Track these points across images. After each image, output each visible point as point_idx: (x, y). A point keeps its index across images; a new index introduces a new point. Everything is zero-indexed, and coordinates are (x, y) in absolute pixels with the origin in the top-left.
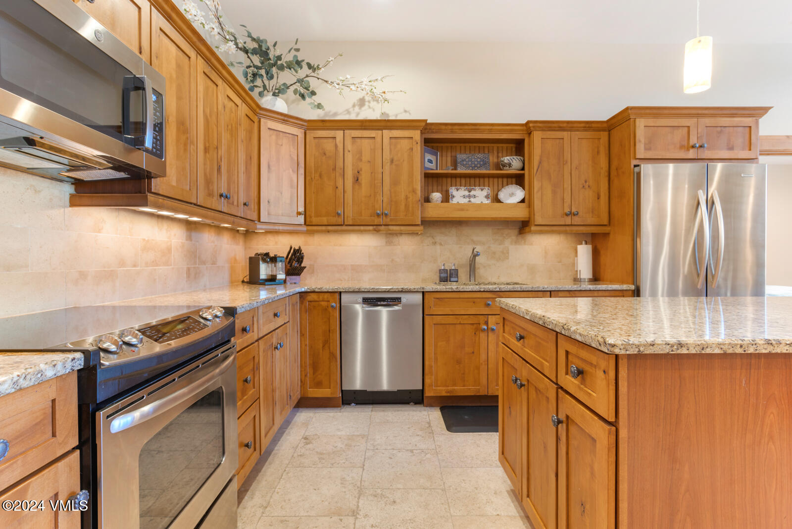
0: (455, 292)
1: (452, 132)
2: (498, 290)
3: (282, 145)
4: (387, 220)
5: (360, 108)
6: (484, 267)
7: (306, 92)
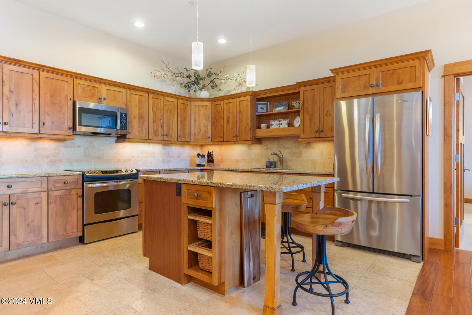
0: (249, 171)
1: (267, 94)
2: (266, 171)
3: (201, 111)
4: (238, 139)
5: (239, 87)
6: (290, 161)
7: (214, 85)
